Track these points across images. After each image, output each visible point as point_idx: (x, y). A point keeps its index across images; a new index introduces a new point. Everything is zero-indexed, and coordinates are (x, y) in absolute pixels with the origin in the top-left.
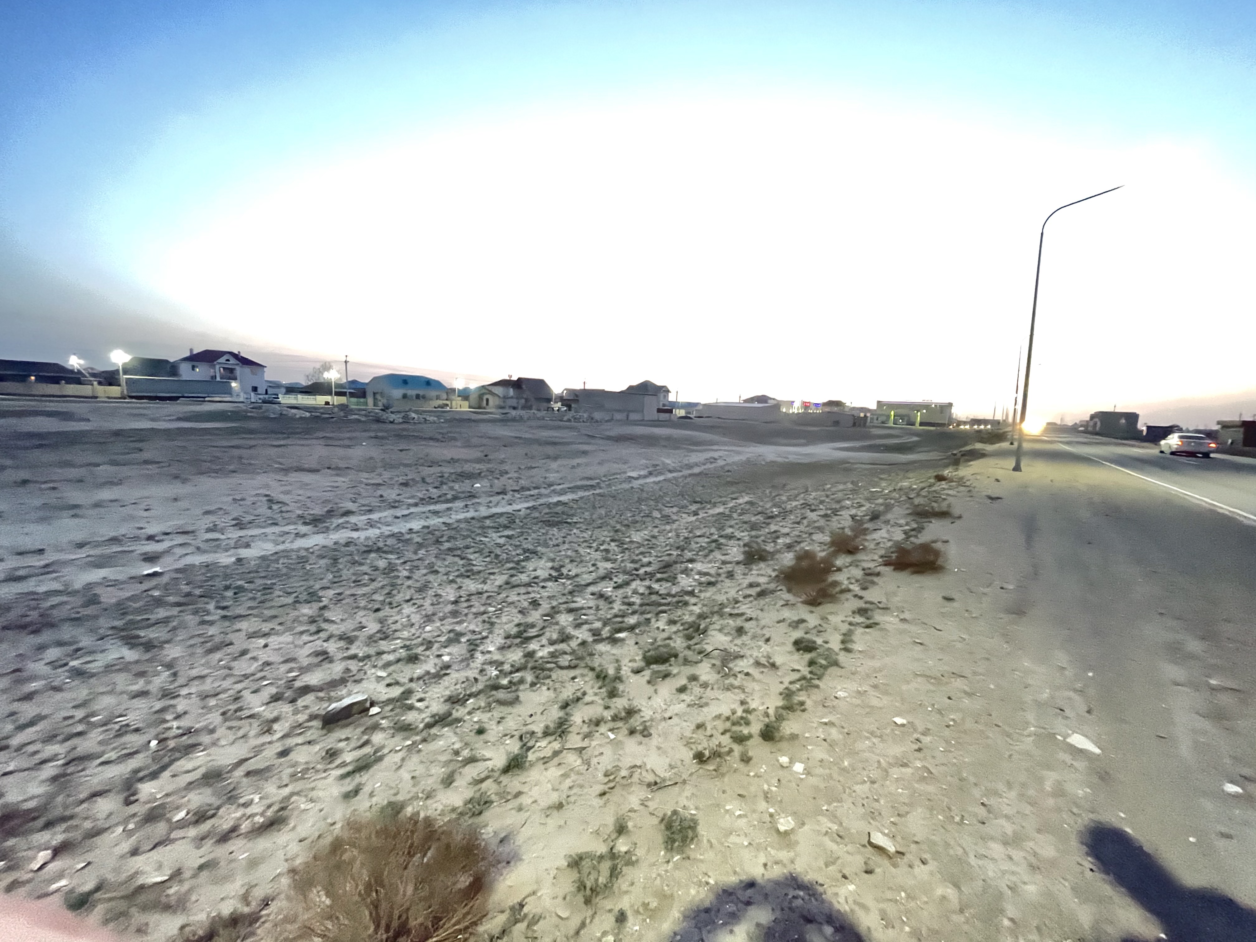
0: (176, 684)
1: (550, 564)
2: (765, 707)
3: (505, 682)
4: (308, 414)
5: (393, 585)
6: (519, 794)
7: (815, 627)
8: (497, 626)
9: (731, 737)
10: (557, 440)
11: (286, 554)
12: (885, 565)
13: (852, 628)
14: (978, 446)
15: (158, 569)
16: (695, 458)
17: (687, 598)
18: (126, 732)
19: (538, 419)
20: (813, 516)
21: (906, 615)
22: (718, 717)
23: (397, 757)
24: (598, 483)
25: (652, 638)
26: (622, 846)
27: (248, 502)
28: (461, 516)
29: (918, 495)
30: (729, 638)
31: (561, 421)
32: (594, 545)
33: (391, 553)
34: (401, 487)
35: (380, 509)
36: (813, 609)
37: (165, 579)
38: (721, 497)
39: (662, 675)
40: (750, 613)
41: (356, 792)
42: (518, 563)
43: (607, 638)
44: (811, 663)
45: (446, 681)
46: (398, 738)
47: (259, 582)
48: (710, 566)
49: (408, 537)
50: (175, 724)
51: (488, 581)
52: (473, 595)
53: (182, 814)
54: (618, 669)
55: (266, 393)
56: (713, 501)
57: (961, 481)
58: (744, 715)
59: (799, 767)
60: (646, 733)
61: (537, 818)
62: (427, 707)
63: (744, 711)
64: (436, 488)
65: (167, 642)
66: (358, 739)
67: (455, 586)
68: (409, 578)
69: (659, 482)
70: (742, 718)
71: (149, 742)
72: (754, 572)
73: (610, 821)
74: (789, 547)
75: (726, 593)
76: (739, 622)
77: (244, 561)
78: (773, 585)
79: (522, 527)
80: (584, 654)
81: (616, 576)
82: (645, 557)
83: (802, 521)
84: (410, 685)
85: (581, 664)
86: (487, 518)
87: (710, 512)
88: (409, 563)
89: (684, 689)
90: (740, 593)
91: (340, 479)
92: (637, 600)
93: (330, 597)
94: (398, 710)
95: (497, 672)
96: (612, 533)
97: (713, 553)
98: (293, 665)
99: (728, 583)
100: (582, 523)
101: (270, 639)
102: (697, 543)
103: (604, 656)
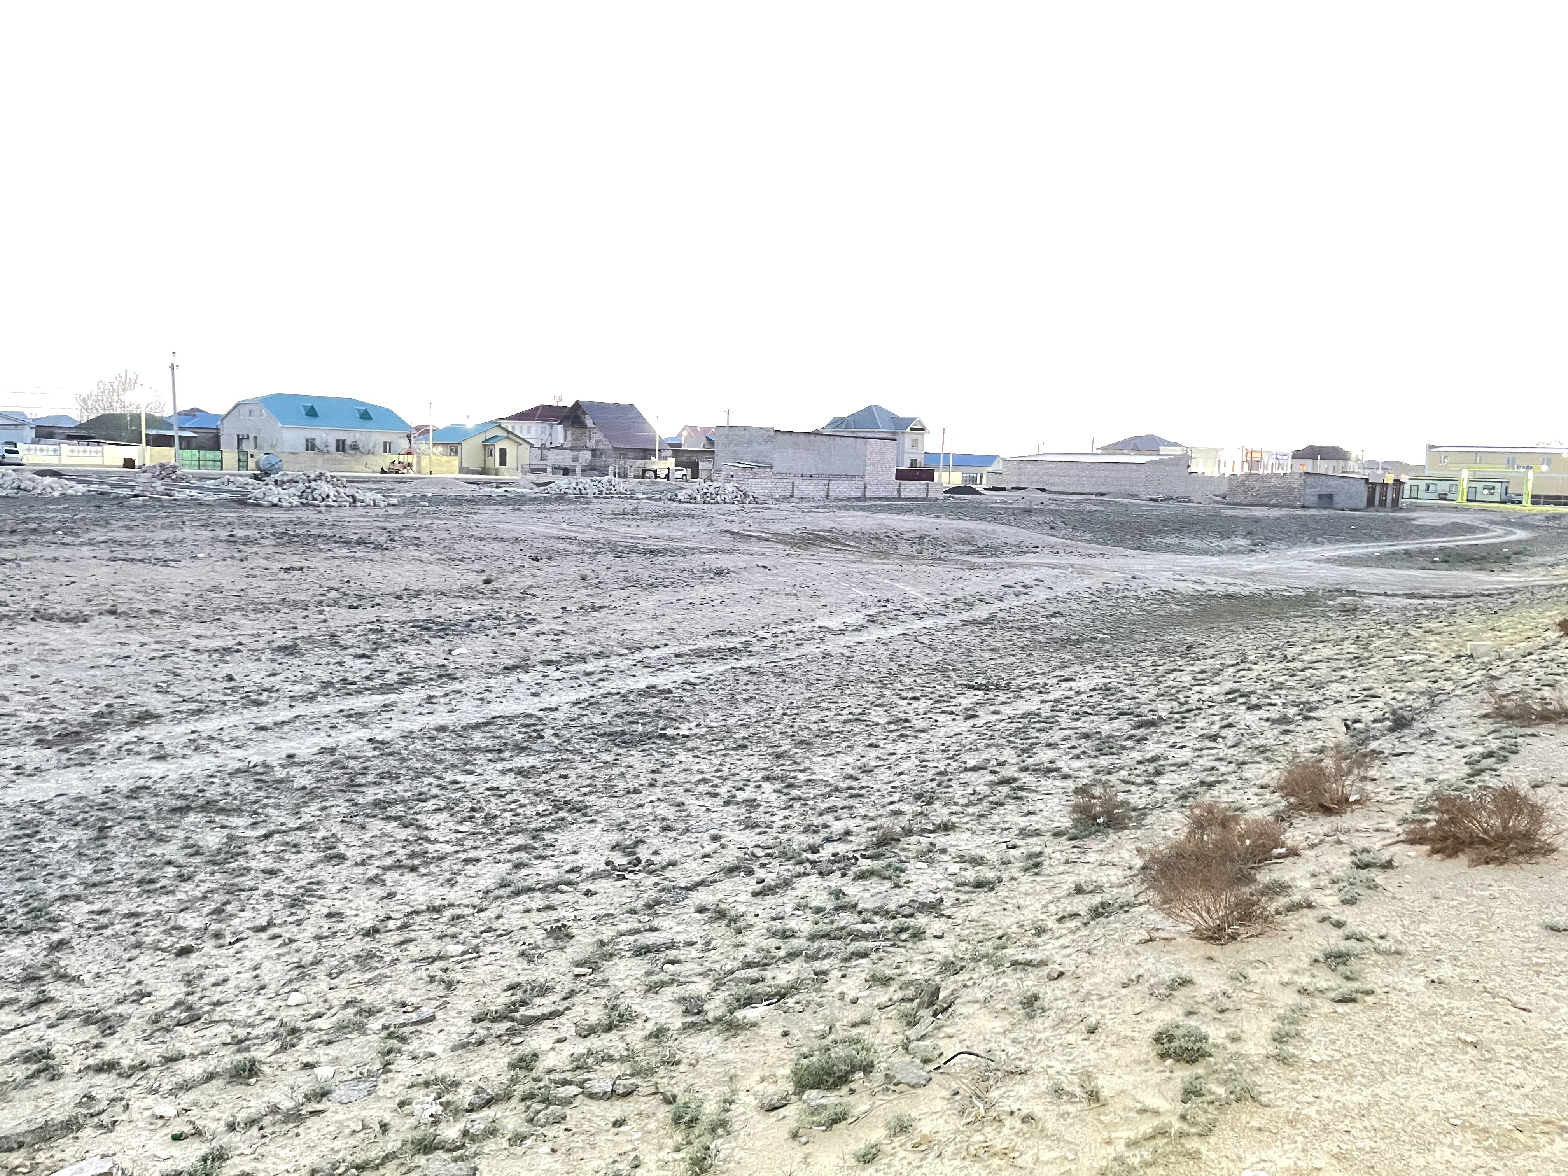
1: (615, 837)
3: (451, 1132)
4: (81, 488)
5: (232, 890)
7: (1213, 998)
8: (460, 990)
10: (661, 544)
12: (1411, 842)
13: (1306, 1002)
16: (981, 583)
17: (922, 920)
19: (620, 496)
20: (1252, 718)
24: (747, 644)
25: (824, 1020)
28: (416, 724)
30: (1000, 1024)
31: (673, 500)
32: (723, 791)
33: (238, 811)
34: (280, 657)
35: (222, 708)
36: (1214, 950)
38: (1032, 674)
39: (824, 1116)
40: (1062, 959)
42: (537, 834)
43: (718, 1020)
44: (1191, 1092)
45: (312, 1130)
48: (989, 840)
49: (280, 774)
51: (461, 879)
52: (417, 913)
54: (729, 1100)
56: (1014, 684)
64: (364, 656)
67: (379, 891)
68: (271, 873)
69: (891, 639)
72: (1092, 857)
75: (1019, 908)
76: (1031, 983)
78: (1131, 890)
79: (557, 749)
80: (653, 1061)
81: (763, 865)
82: (837, 819)
83: (1223, 733)
84: (226, 1139)
85: (644, 1086)
86: (477, 727)
87: (1007, 710)
88: (277, 836)
89: (874, 1156)
90: (1052, 908)
91: (135, 637)
92: (803, 925)
93: (78, 921)
95: (436, 1108)
96: (766, 763)
97: (1001, 811)
99: (1026, 882)
100: (700, 737)
102: (966, 785)
103: (702, 1066)
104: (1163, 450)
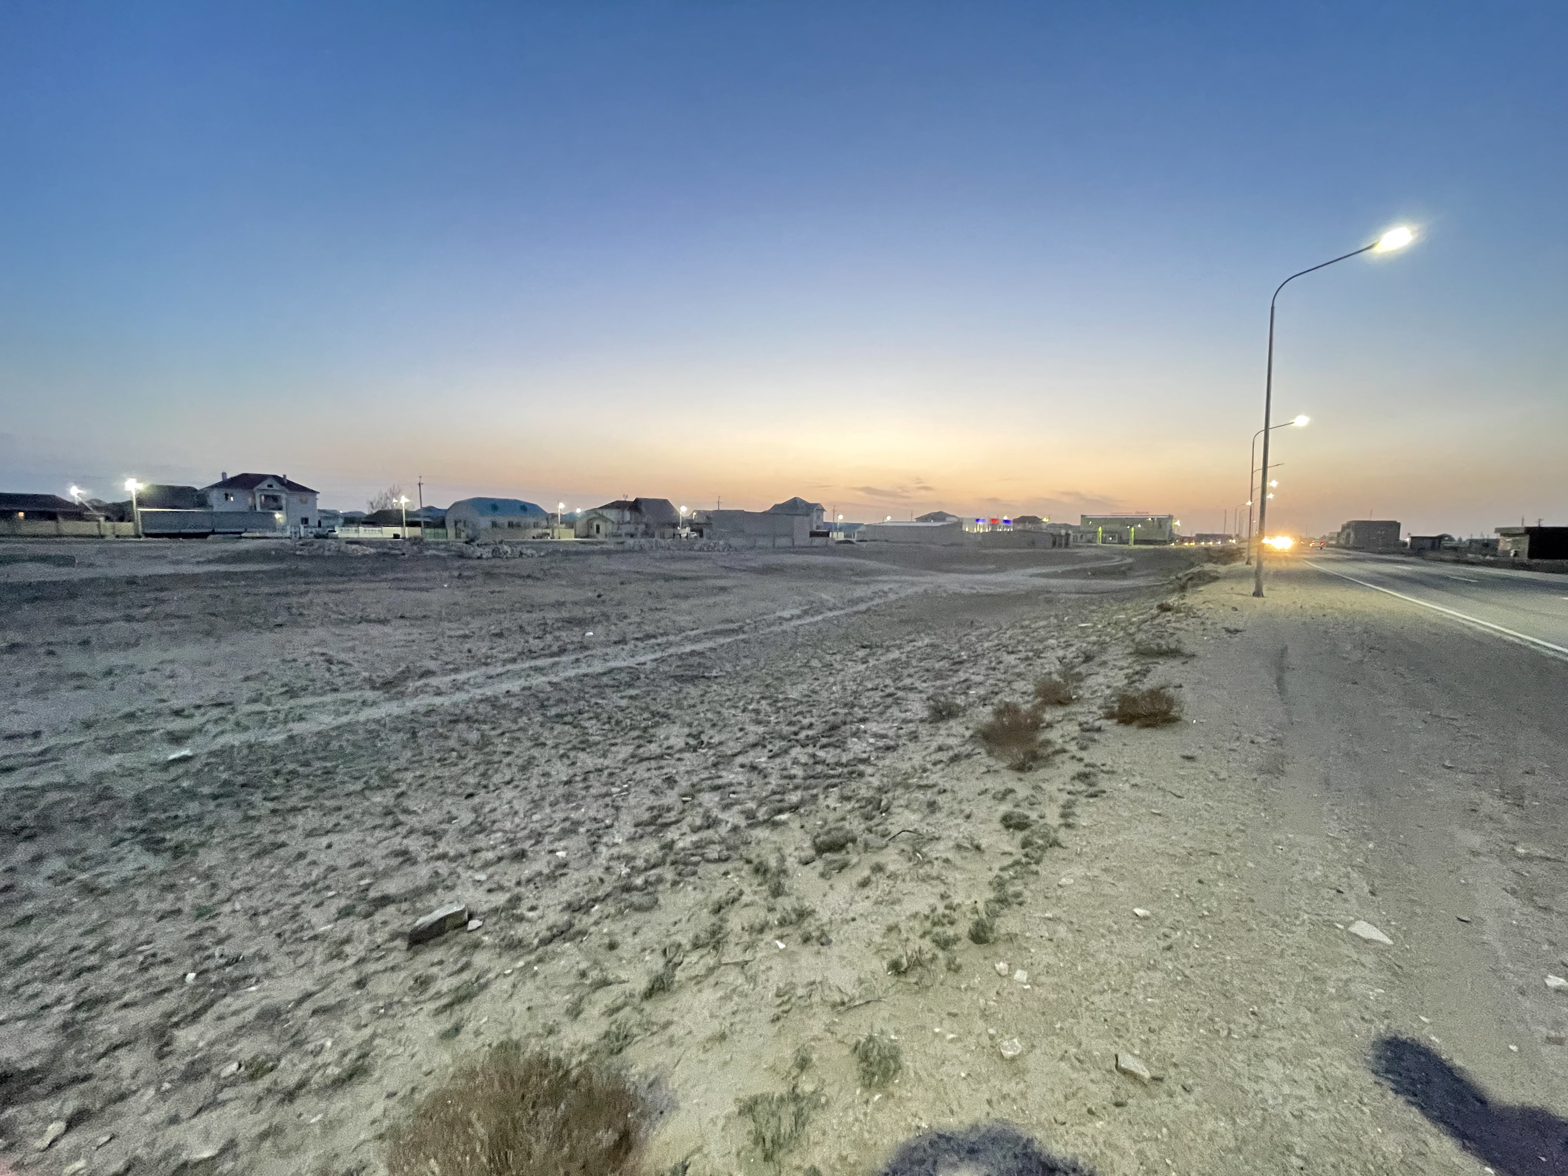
0: (215, 899)
1: (686, 730)
2: (973, 900)
3: (639, 881)
4: (373, 551)
5: (489, 763)
6: (668, 1024)
7: (1026, 798)
8: (623, 811)
9: (933, 941)
10: (688, 574)
11: (350, 727)
12: (1107, 718)
13: (1073, 797)
14: (1209, 567)
15: (186, 752)
16: (860, 592)
17: (861, 767)
18: (152, 964)
19: (663, 548)
20: (1011, 659)
21: (1138, 780)
22: (915, 916)
23: (505, 985)
24: (741, 627)
25: (821, 819)
26: (807, 1087)
27: (300, 664)
28: (571, 673)
29: (1139, 630)
30: (919, 816)
31: (690, 550)
32: (741, 704)
33: (484, 722)
34: (495, 639)
35: (468, 666)
36: (1022, 776)
37: (197, 765)
38: (894, 639)
39: (838, 865)
40: (943, 783)
41: (457, 1030)
42: (645, 729)
43: (765, 821)
44: (1025, 844)
45: (563, 883)
46: (505, 959)
47: (317, 764)
48: (887, 726)
49: (504, 701)
50: (217, 950)
51: (609, 754)
52: (590, 772)
53: (231, 1069)
54: (782, 859)
55: (320, 525)
56: (885, 644)
57: (1190, 612)
58: (947, 912)
59: (1020, 975)
60: (824, 940)
61: (694, 1053)
62: (541, 917)
63: (946, 907)
64: (539, 638)
65: (202, 845)
66: (456, 962)
67: (567, 762)
68: (508, 754)
69: (817, 622)
70: (944, 916)
71: (185, 975)
72: (943, 732)
73: (788, 1053)
74: (984, 700)
75: (910, 759)
76: (930, 795)
77: (298, 739)
78: (969, 747)
79: (648, 685)
80: (736, 843)
81: (770, 743)
82: (805, 717)
83: (998, 666)
84: (517, 890)
85: (735, 856)
86: (604, 674)
87: (883, 659)
88: (507, 735)
89: (868, 883)
90: (928, 758)
91: (416, 630)
92: (798, 772)
93: (408, 781)
94: (503, 923)
95: (628, 870)
96: (761, 689)
97: (890, 710)
98: (364, 869)
99: (911, 746)
100: (724, 677)
101: (334, 838)
102: (869, 698)
103: (763, 844)
104: (948, 519)
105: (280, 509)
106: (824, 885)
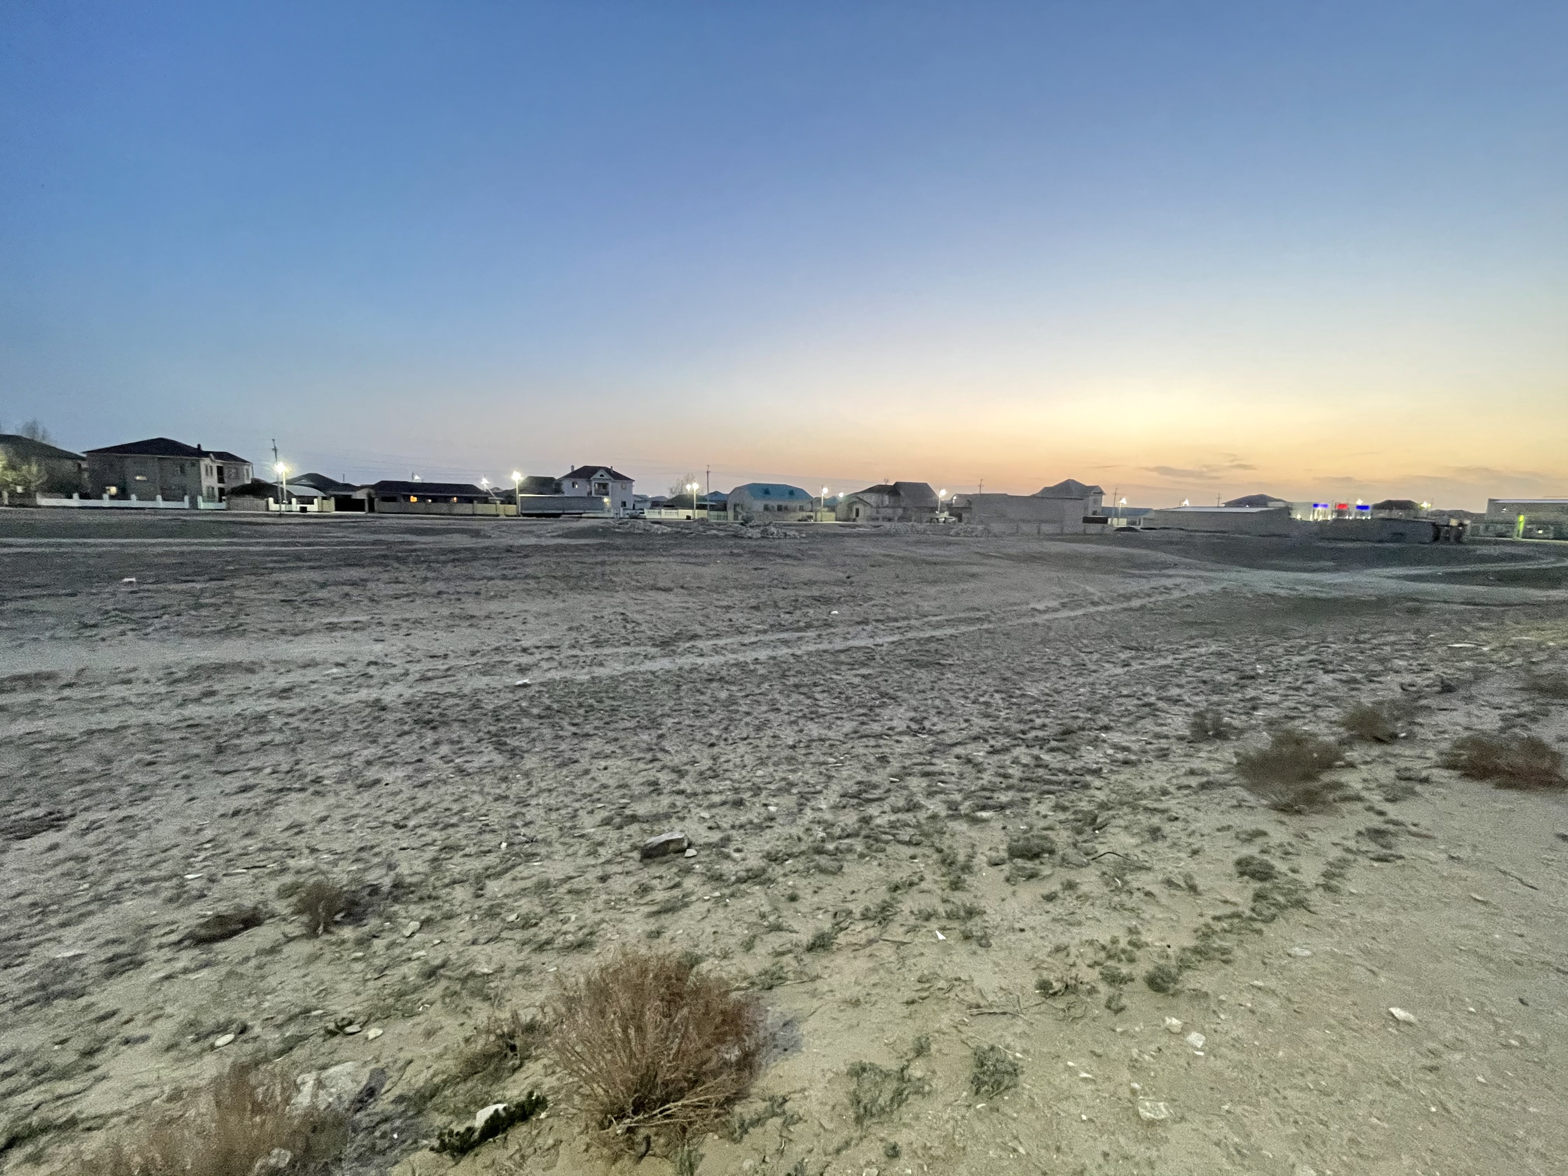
0: (529, 793)
1: (912, 714)
2: (1164, 944)
3: (830, 846)
4: (669, 530)
5: (731, 720)
6: (817, 978)
7: (1281, 845)
8: (835, 781)
9: (1101, 974)
10: (939, 559)
11: (631, 676)
12: (1448, 767)
13: (1350, 857)
15: (526, 681)
16: (1136, 585)
17: (1088, 778)
18: (485, 831)
19: (918, 532)
20: (1327, 679)
21: (1464, 852)
22: (1091, 943)
23: (703, 907)
24: (988, 616)
25: (1027, 824)
26: (917, 1071)
27: (606, 620)
28: (812, 648)
29: (1552, 658)
30: (1134, 841)
31: (948, 535)
32: (971, 696)
33: (734, 683)
34: (752, 611)
35: (727, 633)
36: (1284, 818)
37: (531, 692)
38: (1171, 643)
39: (1025, 873)
40: (1178, 811)
41: (658, 934)
42: (872, 708)
43: (967, 815)
44: (1259, 897)
45: (767, 835)
46: (708, 888)
47: (608, 702)
48: (1134, 738)
49: (752, 667)
50: (523, 831)
51: (834, 727)
52: (813, 741)
53: (512, 917)
54: (971, 857)
55: (634, 508)
56: (1157, 647)
58: (1129, 948)
59: (1196, 1039)
60: (984, 942)
61: (830, 1009)
62: (744, 860)
63: (1130, 943)
64: (788, 613)
65: (527, 751)
66: (671, 880)
67: (796, 728)
68: (748, 714)
69: (1076, 617)
70: (1124, 951)
71: (501, 843)
72: (1203, 754)
73: (910, 1036)
74: (1271, 723)
75: (1151, 778)
76: (1156, 820)
77: (597, 680)
78: (1228, 776)
79: (882, 666)
80: (931, 830)
81: (993, 738)
82: (1039, 717)
83: (1305, 686)
84: (730, 832)
85: (926, 842)
86: (842, 651)
87: (1151, 663)
88: (750, 697)
89: (1053, 898)
90: (1174, 781)
91: (691, 599)
92: (1016, 772)
93: (669, 726)
94: (713, 857)
95: (824, 834)
96: (997, 683)
97: (1143, 722)
98: (626, 791)
99: (1157, 765)
100: (959, 665)
101: (609, 762)
102: (1121, 705)
103: (958, 837)
104: (1270, 504)
105: (607, 494)
106: (1009, 889)
